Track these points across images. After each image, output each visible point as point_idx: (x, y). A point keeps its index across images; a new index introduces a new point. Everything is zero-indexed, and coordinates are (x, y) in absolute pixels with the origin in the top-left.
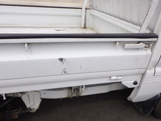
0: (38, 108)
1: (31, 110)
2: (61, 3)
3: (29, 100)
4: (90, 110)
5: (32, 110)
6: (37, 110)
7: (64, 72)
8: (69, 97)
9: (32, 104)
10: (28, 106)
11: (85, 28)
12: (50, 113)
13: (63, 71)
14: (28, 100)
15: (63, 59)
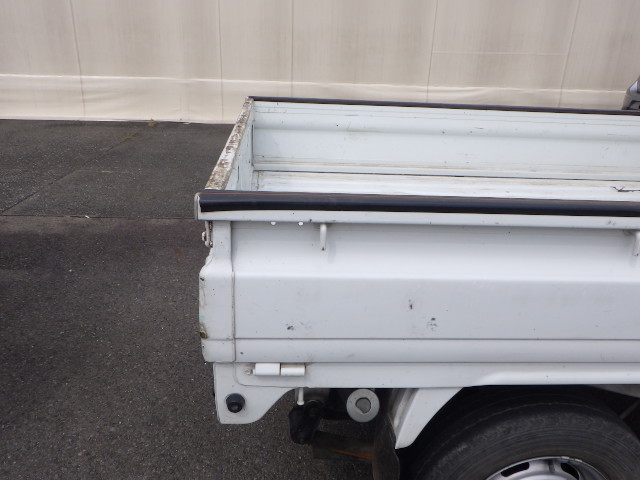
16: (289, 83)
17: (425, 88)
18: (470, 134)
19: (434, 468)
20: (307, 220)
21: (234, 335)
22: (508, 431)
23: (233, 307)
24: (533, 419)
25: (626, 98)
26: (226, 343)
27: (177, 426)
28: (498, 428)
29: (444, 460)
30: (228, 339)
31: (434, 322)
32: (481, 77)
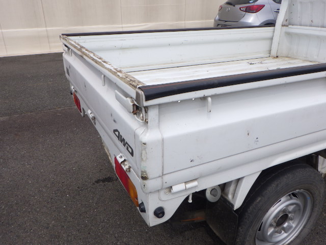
2: (124, 25)
11: (277, 56)
16: (45, 29)
17: (121, 26)
18: (182, 44)
19: (246, 214)
20: (202, 95)
21: (163, 173)
22: (277, 185)
23: (163, 157)
24: (286, 176)
25: (215, 24)
26: (158, 179)
27: (68, 236)
28: (273, 185)
29: (251, 208)
30: (159, 176)
31: (257, 140)
32: (148, 19)
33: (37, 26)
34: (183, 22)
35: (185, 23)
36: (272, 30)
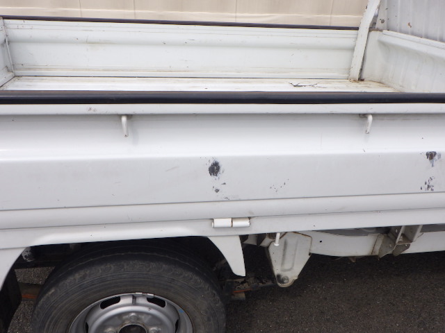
0: (296, 278)
1: (282, 282)
3: (284, 255)
4: (401, 295)
5: (285, 281)
6: (295, 282)
7: (427, 186)
8: (374, 254)
9: (287, 266)
10: (277, 270)
11: (361, 79)
12: (300, 296)
13: (426, 183)
14: (281, 256)
15: (435, 153)
16: (132, 11)
18: (185, 44)
33: (124, 8)
34: (329, 16)
35: (331, 18)
36: (355, 36)
